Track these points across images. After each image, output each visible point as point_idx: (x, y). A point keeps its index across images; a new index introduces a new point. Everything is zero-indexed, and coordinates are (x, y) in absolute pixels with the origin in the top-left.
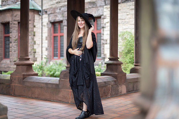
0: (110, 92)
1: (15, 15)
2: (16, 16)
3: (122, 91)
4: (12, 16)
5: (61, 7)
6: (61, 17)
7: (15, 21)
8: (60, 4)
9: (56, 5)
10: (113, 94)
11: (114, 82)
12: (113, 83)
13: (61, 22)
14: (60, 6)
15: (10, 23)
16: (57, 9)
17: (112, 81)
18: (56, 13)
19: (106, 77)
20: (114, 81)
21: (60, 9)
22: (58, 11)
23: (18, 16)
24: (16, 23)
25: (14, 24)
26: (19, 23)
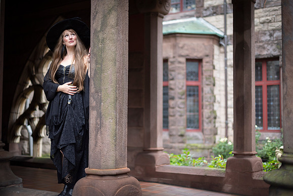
1: (181, 45)
2: (182, 48)
7: (181, 56)
9: (260, 26)
16: (265, 34)
18: (262, 42)
21: (271, 35)
22: (267, 38)
23: (186, 47)
24: (183, 60)
25: (180, 62)
26: (188, 60)
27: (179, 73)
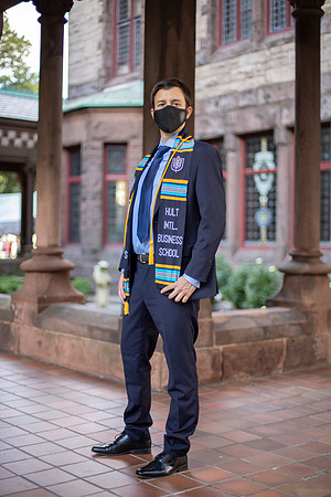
0: (283, 359)
1: (94, 124)
2: (97, 127)
3: (327, 354)
4: (88, 124)
5: (220, 97)
6: (219, 126)
7: (95, 139)
8: (217, 87)
9: (206, 90)
10: (296, 363)
11: (298, 328)
12: (293, 331)
13: (219, 140)
14: (217, 93)
15: (84, 145)
16: (209, 102)
17: (291, 325)
18: (206, 114)
19: (273, 313)
20: (300, 325)
21: (217, 104)
22: (211, 108)
23: (102, 127)
24: (99, 144)
25: (93, 148)
26: (106, 145)
27: (92, 164)
